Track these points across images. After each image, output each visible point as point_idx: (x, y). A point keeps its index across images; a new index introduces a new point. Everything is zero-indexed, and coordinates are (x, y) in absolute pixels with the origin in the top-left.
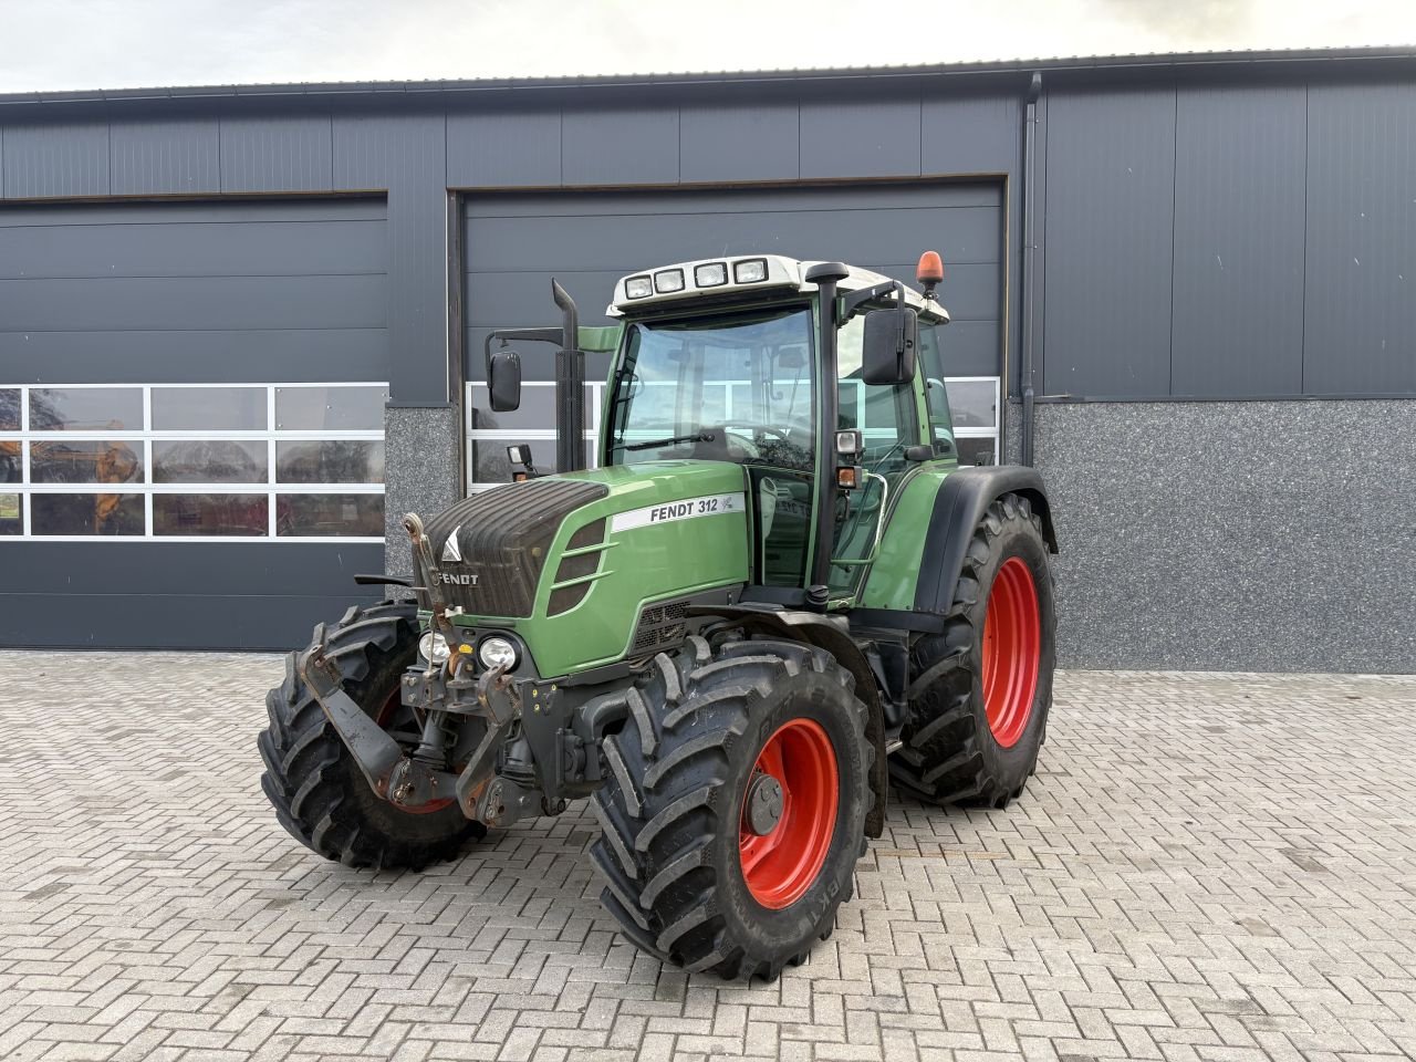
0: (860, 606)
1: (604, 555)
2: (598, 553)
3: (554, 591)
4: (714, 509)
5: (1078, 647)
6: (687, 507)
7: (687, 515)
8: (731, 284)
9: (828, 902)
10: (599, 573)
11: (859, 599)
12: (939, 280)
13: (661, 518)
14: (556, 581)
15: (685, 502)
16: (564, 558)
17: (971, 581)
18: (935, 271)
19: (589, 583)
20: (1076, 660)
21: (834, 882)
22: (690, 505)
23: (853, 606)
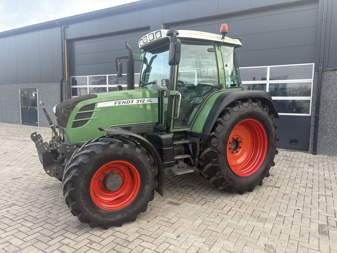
0: (191, 131)
1: (94, 113)
2: (92, 112)
3: (74, 122)
4: (143, 102)
5: (334, 149)
6: (131, 102)
7: (131, 103)
8: (155, 39)
9: (131, 212)
10: (92, 118)
11: (191, 129)
12: (227, 33)
13: (119, 104)
14: (75, 119)
15: (130, 100)
16: (78, 114)
17: (221, 125)
18: (225, 30)
19: (88, 120)
20: (333, 153)
21: (135, 206)
22: (132, 101)
23: (189, 131)
